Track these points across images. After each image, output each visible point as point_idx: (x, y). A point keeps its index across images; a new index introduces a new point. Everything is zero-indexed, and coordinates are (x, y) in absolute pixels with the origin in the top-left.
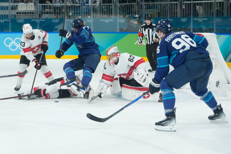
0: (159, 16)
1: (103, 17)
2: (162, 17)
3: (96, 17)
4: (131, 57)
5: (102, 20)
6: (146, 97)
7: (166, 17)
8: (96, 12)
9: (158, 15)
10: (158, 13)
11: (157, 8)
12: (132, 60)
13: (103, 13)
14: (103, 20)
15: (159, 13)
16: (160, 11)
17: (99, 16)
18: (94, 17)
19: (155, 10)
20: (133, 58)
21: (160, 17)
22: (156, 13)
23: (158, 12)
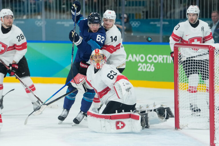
0: (147, 17)
1: (60, 18)
2: (152, 18)
3: (50, 17)
4: (111, 73)
5: (59, 23)
6: (120, 127)
7: (158, 18)
8: (50, 10)
9: (145, 16)
10: (145, 13)
11: (143, 5)
12: (112, 77)
13: (60, 11)
14: (61, 21)
15: (147, 12)
16: (148, 10)
17: (54, 15)
18: (46, 17)
19: (141, 7)
20: (114, 74)
21: (149, 18)
22: (143, 12)
23: (145, 10)
